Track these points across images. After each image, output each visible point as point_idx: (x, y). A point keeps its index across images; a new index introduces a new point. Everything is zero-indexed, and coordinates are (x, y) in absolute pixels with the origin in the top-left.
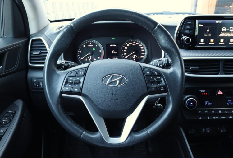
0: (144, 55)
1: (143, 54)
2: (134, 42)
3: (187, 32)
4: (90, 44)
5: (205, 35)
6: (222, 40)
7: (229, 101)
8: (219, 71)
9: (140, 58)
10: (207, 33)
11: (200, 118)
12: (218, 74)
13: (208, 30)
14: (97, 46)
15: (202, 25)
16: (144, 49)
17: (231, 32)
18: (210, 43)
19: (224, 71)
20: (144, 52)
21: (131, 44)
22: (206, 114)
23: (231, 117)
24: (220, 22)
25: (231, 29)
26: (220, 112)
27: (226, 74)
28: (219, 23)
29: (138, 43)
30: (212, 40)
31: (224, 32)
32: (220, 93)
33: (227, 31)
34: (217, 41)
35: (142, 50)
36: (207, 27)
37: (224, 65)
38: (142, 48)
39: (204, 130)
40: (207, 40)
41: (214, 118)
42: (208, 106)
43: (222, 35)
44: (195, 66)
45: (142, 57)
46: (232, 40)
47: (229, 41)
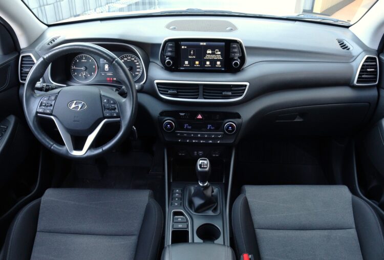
0: (139, 72)
1: (138, 70)
2: (129, 58)
3: (169, 54)
4: (84, 58)
5: (189, 57)
6: (208, 63)
7: (209, 126)
8: (198, 95)
9: (135, 74)
10: (191, 55)
11: (179, 141)
12: (197, 98)
13: (192, 52)
14: (90, 60)
15: (186, 47)
16: (139, 65)
17: (217, 54)
18: (195, 65)
19: (204, 95)
21: (126, 59)
22: (185, 136)
23: (211, 142)
24: (205, 44)
25: (217, 52)
26: (199, 135)
27: (205, 98)
28: (203, 45)
29: (133, 59)
30: (197, 62)
31: (209, 54)
32: (200, 117)
33: (213, 54)
35: (138, 67)
36: (191, 49)
38: (137, 64)
39: (196, 153)
40: (192, 62)
41: (194, 141)
42: (187, 130)
43: (207, 57)
44: (173, 89)
45: (137, 73)
46: (218, 63)
47: (216, 64)
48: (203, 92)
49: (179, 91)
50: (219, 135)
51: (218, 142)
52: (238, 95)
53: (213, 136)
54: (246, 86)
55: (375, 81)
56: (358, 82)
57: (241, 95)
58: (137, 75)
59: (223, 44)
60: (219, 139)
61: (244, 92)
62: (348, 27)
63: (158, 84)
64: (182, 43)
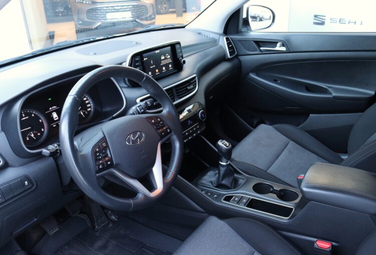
0: (90, 107)
1: (89, 105)
4: (24, 115)
5: (151, 67)
6: (164, 68)
7: (189, 122)
8: (174, 98)
9: (88, 112)
10: (151, 65)
12: (175, 101)
13: (152, 62)
14: (33, 115)
15: (147, 59)
16: (87, 100)
17: (168, 58)
18: (156, 74)
19: (178, 96)
20: (89, 103)
23: (195, 135)
24: (159, 51)
25: (167, 56)
26: (187, 134)
27: (180, 98)
28: (158, 53)
30: (157, 71)
31: (163, 60)
32: (181, 117)
33: (165, 59)
34: (161, 70)
35: (86, 102)
36: (150, 59)
37: (176, 90)
38: (85, 99)
43: (163, 63)
45: (89, 109)
46: (170, 66)
47: (169, 68)
48: (177, 93)
50: (197, 126)
51: (199, 132)
53: (191, 132)
54: (194, 78)
55: (235, 52)
56: (230, 55)
57: (196, 87)
58: (90, 111)
60: (197, 130)
61: (196, 84)
62: (184, 27)
64: (143, 55)
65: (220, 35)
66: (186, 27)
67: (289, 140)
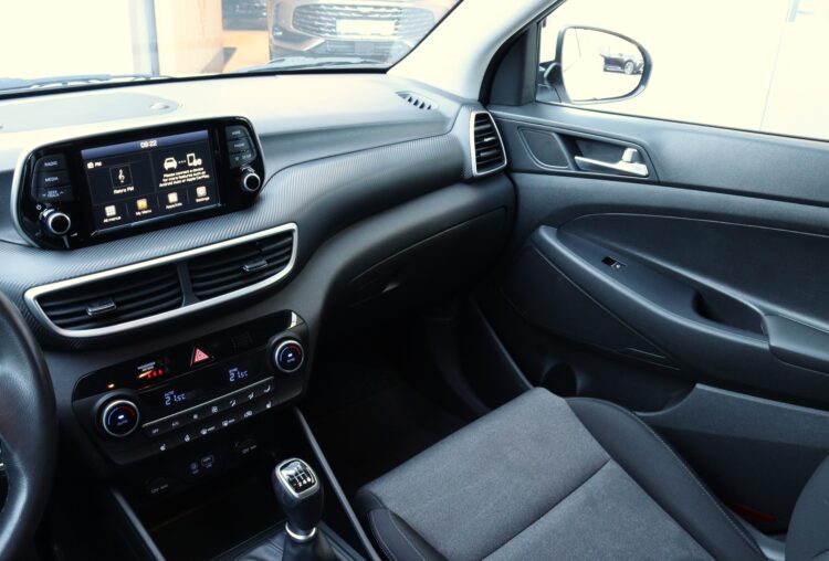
3: (52, 194)
5: (116, 192)
6: (173, 197)
7: (232, 372)
8: (180, 294)
10: (119, 186)
11: (163, 448)
12: (178, 305)
13: (121, 176)
15: (99, 164)
17: (193, 167)
18: (138, 214)
19: (195, 290)
22: (177, 429)
23: (249, 414)
24: (153, 143)
25: (191, 159)
26: (215, 410)
27: (202, 298)
30: (142, 203)
31: (171, 170)
32: (200, 356)
33: (182, 167)
34: (158, 200)
36: (115, 167)
37: (191, 273)
39: (194, 466)
40: (125, 205)
41: (204, 432)
42: (176, 406)
43: (169, 180)
44: (101, 300)
46: (201, 191)
47: (195, 195)
48: (193, 281)
49: (119, 299)
50: (264, 386)
51: (268, 406)
52: (279, 262)
53: (251, 397)
54: (289, 233)
55: (501, 161)
56: (479, 168)
57: (287, 262)
59: (204, 133)
60: (267, 398)
61: (290, 252)
62: (384, 71)
63: (41, 299)
64: (85, 152)
65: (465, 103)
66: (389, 72)
67: (609, 456)
